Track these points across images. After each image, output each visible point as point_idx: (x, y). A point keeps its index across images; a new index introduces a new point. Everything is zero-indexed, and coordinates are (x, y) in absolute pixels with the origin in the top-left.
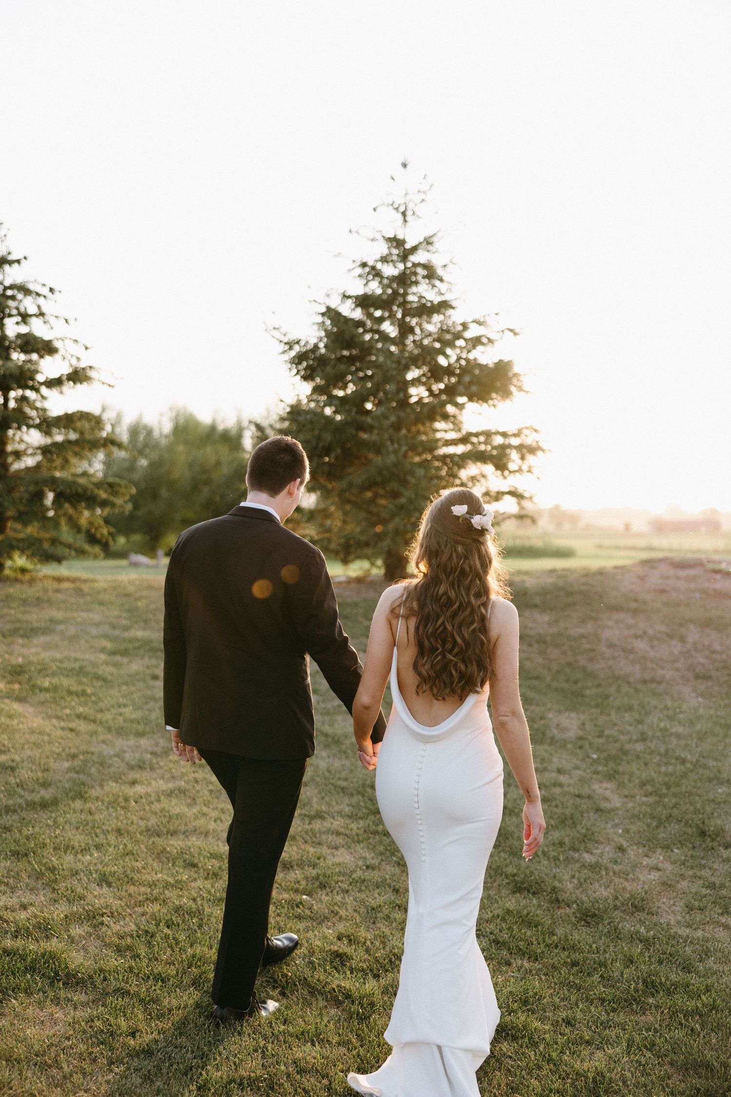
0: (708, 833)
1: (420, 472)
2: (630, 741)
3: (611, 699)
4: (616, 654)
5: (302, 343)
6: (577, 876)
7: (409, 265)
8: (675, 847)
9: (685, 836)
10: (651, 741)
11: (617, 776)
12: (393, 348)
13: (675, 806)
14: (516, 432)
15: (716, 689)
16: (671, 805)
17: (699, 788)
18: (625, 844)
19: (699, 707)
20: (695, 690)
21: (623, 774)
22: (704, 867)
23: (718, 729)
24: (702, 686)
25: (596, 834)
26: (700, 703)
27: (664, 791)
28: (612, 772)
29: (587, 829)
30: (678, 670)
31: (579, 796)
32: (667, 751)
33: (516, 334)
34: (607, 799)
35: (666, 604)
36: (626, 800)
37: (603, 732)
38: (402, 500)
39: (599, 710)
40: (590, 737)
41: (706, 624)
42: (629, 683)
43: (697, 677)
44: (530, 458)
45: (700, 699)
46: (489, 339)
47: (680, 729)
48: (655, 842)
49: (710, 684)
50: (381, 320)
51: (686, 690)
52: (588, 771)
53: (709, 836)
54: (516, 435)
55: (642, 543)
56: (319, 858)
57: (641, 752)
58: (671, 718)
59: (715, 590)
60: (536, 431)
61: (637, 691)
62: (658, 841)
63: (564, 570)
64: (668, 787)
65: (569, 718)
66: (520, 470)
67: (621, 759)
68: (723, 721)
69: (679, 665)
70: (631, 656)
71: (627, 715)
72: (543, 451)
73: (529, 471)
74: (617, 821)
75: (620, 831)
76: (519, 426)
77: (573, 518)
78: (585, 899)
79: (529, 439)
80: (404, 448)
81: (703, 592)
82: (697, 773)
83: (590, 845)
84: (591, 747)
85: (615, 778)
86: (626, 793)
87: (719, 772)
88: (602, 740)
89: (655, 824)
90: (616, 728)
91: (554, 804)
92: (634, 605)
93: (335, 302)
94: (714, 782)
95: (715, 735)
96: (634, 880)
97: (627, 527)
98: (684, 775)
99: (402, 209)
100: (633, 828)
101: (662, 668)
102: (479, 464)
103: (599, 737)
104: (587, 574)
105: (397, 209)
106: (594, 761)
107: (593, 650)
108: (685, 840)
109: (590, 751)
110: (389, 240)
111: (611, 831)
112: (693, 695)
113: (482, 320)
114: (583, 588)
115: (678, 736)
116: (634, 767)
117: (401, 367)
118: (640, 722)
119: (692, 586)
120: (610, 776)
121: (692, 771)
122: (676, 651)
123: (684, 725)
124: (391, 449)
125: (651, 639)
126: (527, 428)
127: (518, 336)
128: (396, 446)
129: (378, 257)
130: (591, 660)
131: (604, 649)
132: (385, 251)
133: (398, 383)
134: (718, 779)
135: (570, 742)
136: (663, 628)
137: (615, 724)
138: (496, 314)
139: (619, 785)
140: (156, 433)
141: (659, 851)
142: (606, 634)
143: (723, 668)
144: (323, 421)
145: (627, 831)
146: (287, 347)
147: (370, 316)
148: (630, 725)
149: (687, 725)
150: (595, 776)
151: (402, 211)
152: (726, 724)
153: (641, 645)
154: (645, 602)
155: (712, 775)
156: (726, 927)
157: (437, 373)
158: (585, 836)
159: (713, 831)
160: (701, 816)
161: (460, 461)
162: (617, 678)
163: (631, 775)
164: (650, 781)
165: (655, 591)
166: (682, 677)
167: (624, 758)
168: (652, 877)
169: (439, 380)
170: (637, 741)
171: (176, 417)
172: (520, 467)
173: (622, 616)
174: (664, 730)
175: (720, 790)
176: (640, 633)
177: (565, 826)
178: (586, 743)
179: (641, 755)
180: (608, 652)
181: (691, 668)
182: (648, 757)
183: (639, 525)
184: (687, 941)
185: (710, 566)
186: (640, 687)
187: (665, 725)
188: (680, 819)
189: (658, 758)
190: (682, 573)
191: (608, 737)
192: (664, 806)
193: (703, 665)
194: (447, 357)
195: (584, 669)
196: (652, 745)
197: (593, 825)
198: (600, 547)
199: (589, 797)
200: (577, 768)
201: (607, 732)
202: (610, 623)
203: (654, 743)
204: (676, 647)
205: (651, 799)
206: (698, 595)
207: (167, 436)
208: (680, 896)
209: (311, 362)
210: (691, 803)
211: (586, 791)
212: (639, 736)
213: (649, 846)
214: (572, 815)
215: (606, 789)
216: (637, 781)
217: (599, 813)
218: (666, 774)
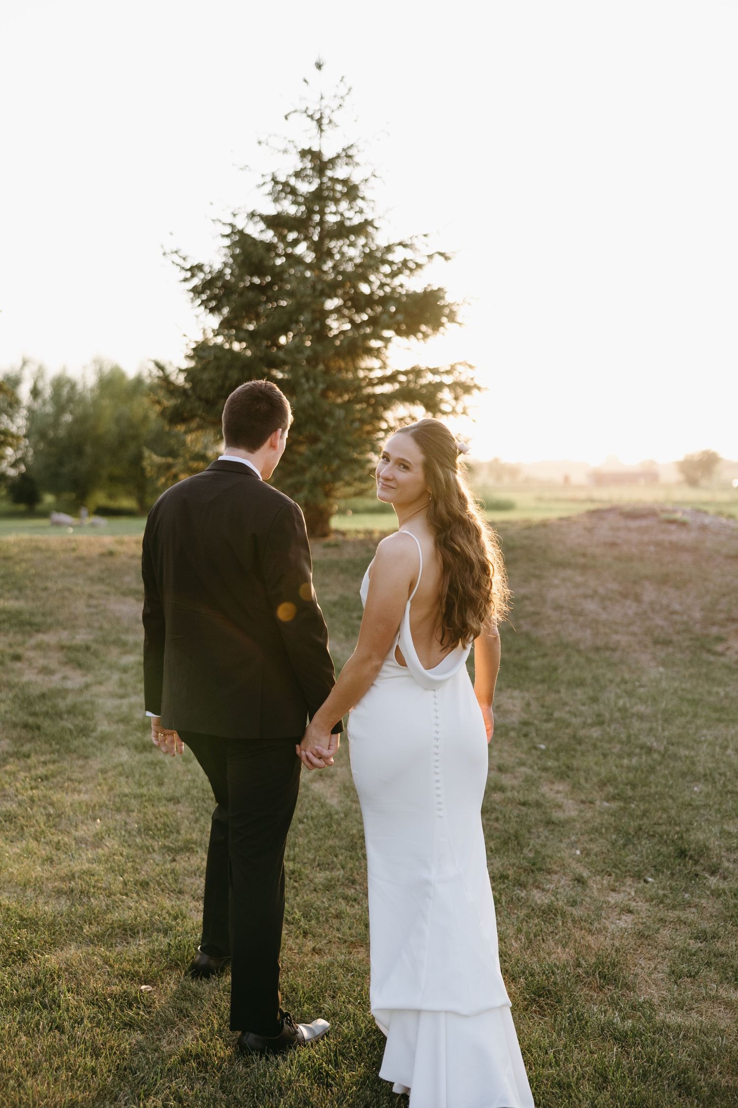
0: (689, 854)
1: (340, 413)
2: (584, 725)
3: (560, 671)
4: (564, 617)
5: (207, 269)
6: (525, 929)
7: (325, 180)
8: (649, 874)
9: (660, 859)
10: (609, 726)
11: (570, 773)
12: (308, 274)
13: (645, 813)
14: (448, 368)
15: (679, 656)
16: (639, 813)
17: (671, 787)
18: (585, 874)
19: (661, 679)
20: (654, 658)
21: (578, 770)
22: (689, 905)
23: (685, 708)
24: (662, 653)
25: (548, 860)
26: (661, 674)
27: (630, 793)
28: (564, 768)
29: (537, 852)
30: (634, 634)
31: (524, 804)
32: (629, 737)
33: (447, 258)
34: (559, 807)
35: (618, 559)
36: (582, 806)
37: (552, 714)
38: (321, 446)
39: (546, 686)
40: (536, 722)
41: (664, 580)
42: (579, 651)
43: (656, 642)
44: (466, 399)
45: (661, 669)
46: (416, 263)
47: (641, 708)
48: (624, 869)
49: (671, 650)
50: (295, 242)
51: (644, 658)
52: (536, 768)
53: (691, 857)
54: (448, 372)
55: (582, 495)
56: (176, 918)
57: (597, 739)
58: (630, 694)
59: (671, 543)
60: (471, 367)
61: (589, 660)
62: (626, 866)
63: (503, 522)
64: (634, 786)
65: (512, 697)
66: (454, 411)
67: (575, 750)
68: (689, 696)
69: (635, 629)
70: (581, 619)
71: (579, 691)
72: (479, 388)
73: (464, 413)
74: (573, 838)
75: (578, 852)
76: (452, 362)
77: (513, 472)
78: (536, 968)
79: (462, 374)
80: (321, 386)
81: (658, 544)
82: (667, 767)
83: (540, 876)
84: (537, 734)
85: (568, 776)
86: (583, 797)
87: (693, 763)
88: (551, 725)
89: (621, 842)
90: (567, 709)
91: (493, 816)
92: (582, 560)
93: (241, 223)
94: (688, 778)
95: (682, 714)
96: (599, 931)
97: (567, 479)
98: (652, 770)
99: (317, 116)
100: (595, 848)
101: (616, 632)
102: (407, 404)
103: (547, 721)
104: (529, 527)
105: (311, 117)
106: (543, 752)
107: (538, 614)
108: (661, 864)
109: (537, 740)
110: (304, 153)
111: (565, 854)
112: (653, 664)
113: (409, 242)
114: (525, 542)
115: (641, 717)
116: (590, 760)
117: (317, 293)
118: (594, 700)
119: (646, 538)
120: (563, 774)
121: (660, 763)
122: (631, 612)
123: (646, 702)
124: (306, 386)
125: (603, 599)
126: (460, 364)
127: (449, 261)
128: (312, 383)
129: (291, 172)
130: (536, 624)
131: (550, 612)
132: (300, 166)
133: (314, 311)
134: (692, 774)
135: (513, 729)
136: (615, 586)
137: (565, 704)
138: (425, 235)
139: (573, 787)
140: (80, 387)
141: (629, 881)
142: (552, 594)
143: (685, 631)
144: (229, 356)
145: (586, 853)
146: (189, 274)
147: (283, 238)
148: (584, 704)
149: (650, 702)
150: (543, 774)
151: (317, 118)
152: (694, 700)
153: (591, 606)
154: (594, 557)
155: (685, 768)
156: (728, 1004)
157: (358, 302)
158: (534, 864)
159: (695, 850)
160: (678, 829)
161: (387, 401)
162: (566, 646)
163: (587, 771)
164: (611, 780)
165: (605, 544)
166: (639, 642)
167: (579, 748)
168: (622, 924)
169: (360, 310)
170: (592, 725)
171: (101, 370)
172: (454, 408)
173: (569, 573)
174: (623, 710)
175: (696, 789)
176: (590, 592)
177: (508, 850)
178: (533, 729)
179: (599, 744)
180: (554, 615)
181: (648, 632)
182: (606, 746)
183: (579, 478)
184: (679, 1034)
185: (664, 516)
186: (592, 655)
187: (625, 704)
188: (651, 833)
189: (618, 746)
190: (634, 524)
191: (556, 720)
192: (631, 815)
193: (662, 628)
194: (369, 283)
195: (527, 635)
196: (611, 730)
197: (544, 846)
198: (540, 499)
199: (538, 805)
200: (522, 764)
201: (556, 714)
202: (556, 581)
203: (613, 727)
204: (631, 608)
205: (615, 805)
206: (652, 548)
207: (92, 390)
208: (662, 954)
209: (217, 291)
210: (665, 810)
211: (532, 797)
212: (595, 718)
213: (617, 874)
214: (516, 832)
215: (558, 792)
216: (595, 780)
217: (551, 827)
218: (629, 769)
